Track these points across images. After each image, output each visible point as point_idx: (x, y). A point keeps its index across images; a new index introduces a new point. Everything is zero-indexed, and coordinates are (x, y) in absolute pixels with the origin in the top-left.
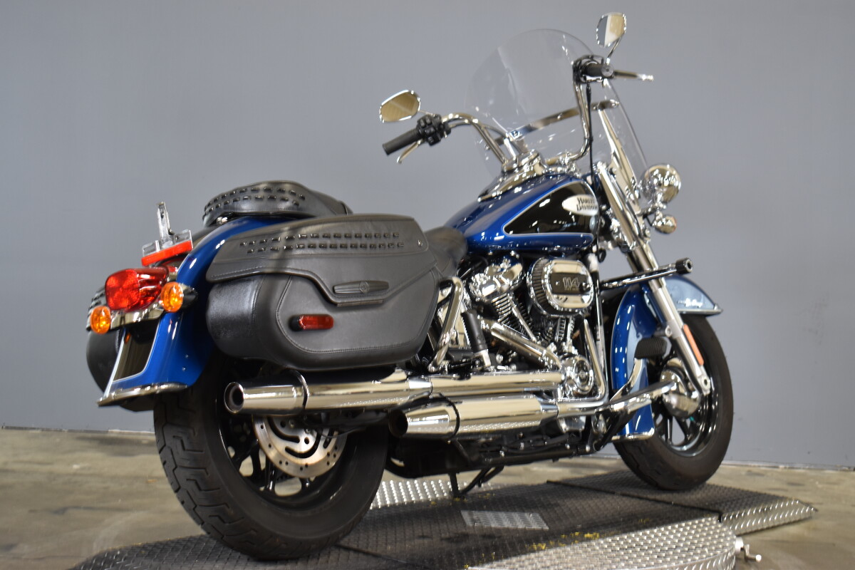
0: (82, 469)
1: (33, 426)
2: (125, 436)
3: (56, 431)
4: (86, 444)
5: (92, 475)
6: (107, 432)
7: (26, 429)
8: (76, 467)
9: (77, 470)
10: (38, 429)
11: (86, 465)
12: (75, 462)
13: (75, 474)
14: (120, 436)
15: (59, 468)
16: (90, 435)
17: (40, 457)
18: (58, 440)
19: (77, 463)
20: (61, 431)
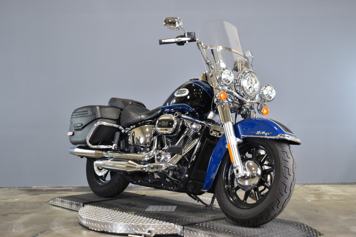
0: (18, 200)
1: (5, 187)
2: (38, 188)
3: (13, 188)
4: (23, 192)
5: (21, 202)
6: (32, 187)
7: (2, 188)
8: (16, 200)
9: (17, 201)
10: (6, 188)
11: (20, 199)
12: (16, 198)
13: (15, 202)
14: (36, 188)
15: (10, 200)
16: (25, 189)
17: (4, 197)
18: (13, 191)
19: (17, 199)
20: (15, 188)
